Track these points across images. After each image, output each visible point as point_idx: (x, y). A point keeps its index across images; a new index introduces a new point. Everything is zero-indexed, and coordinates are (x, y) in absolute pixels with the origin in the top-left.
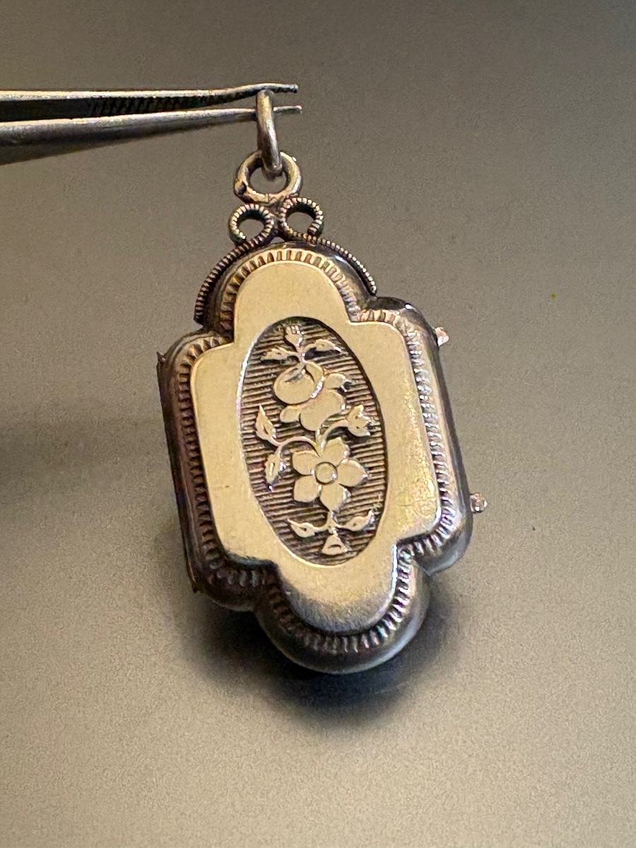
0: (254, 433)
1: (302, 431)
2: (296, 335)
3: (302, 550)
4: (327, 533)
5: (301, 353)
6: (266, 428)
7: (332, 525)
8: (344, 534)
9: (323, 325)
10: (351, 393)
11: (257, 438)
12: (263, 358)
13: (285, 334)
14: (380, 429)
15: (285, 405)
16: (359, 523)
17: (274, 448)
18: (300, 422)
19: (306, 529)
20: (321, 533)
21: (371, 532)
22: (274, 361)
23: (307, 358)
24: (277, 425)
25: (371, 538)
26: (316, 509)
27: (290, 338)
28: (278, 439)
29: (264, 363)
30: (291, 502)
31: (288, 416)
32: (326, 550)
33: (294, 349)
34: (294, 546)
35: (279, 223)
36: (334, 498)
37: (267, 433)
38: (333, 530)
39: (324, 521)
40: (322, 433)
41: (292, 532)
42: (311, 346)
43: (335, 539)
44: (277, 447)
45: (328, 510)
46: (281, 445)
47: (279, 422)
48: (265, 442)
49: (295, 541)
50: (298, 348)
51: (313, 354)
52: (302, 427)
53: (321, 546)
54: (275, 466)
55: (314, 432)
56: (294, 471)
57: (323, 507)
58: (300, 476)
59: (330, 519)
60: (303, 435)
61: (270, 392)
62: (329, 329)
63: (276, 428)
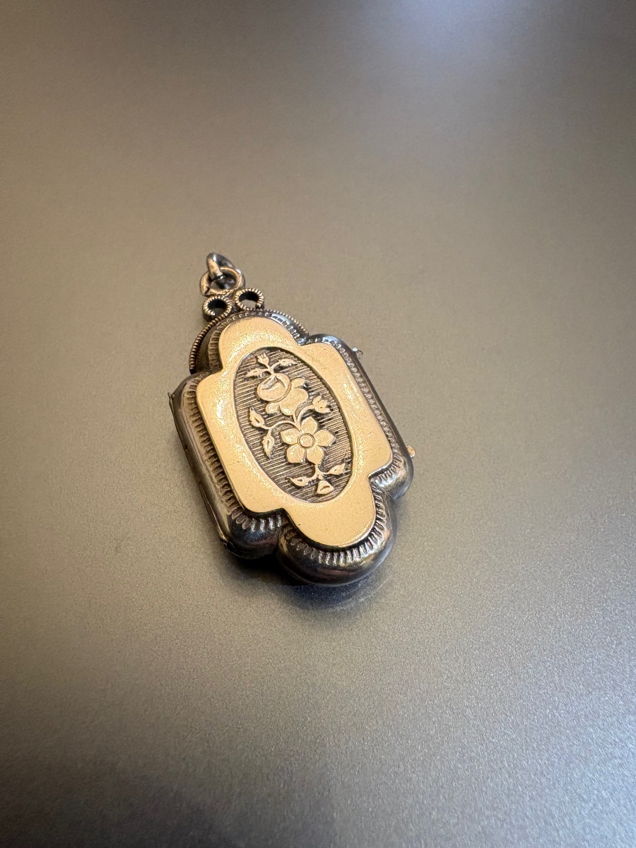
0: (250, 424)
1: (283, 417)
2: (264, 359)
3: (303, 496)
4: (318, 480)
5: (270, 369)
6: (257, 419)
7: (319, 473)
8: (329, 479)
9: (282, 350)
10: (310, 388)
11: (253, 427)
12: (245, 377)
13: (257, 359)
14: (335, 405)
15: (267, 402)
16: (338, 470)
17: (265, 432)
18: (281, 411)
19: (304, 481)
20: (313, 481)
21: (349, 474)
22: (253, 377)
23: (276, 371)
24: (265, 416)
25: (349, 477)
26: (305, 466)
27: (261, 360)
28: (267, 425)
29: (247, 379)
30: (287, 464)
31: (271, 409)
32: (319, 492)
33: (266, 367)
34: (297, 493)
35: (236, 304)
36: (316, 456)
37: (258, 422)
38: (321, 477)
39: (313, 472)
40: (297, 417)
41: (293, 484)
42: (278, 363)
43: (323, 483)
44: (268, 430)
45: (314, 464)
46: (270, 429)
47: (266, 414)
48: (259, 429)
49: (295, 489)
50: (267, 366)
51: (279, 369)
52: (283, 415)
53: (316, 490)
54: (269, 443)
55: (292, 416)
56: (284, 444)
57: (310, 463)
58: (288, 446)
59: (317, 470)
60: (284, 419)
61: (255, 397)
62: (287, 352)
63: (265, 419)
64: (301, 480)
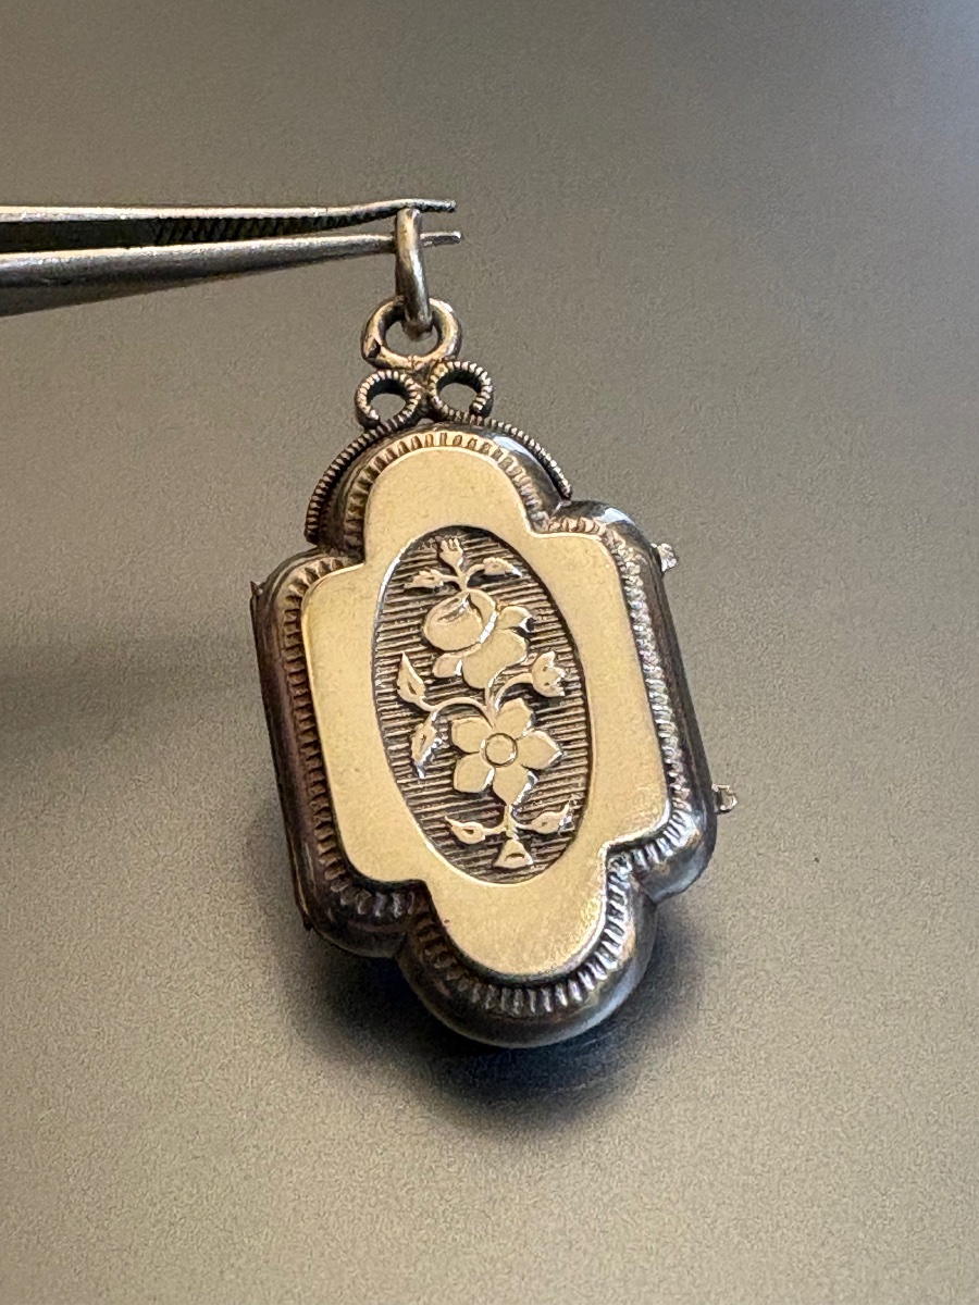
0: (395, 693)
1: (465, 690)
2: (454, 553)
3: (468, 862)
4: (504, 837)
5: (462, 578)
6: (412, 685)
7: (510, 825)
8: (529, 838)
9: (495, 539)
10: (535, 635)
11: (399, 700)
12: (408, 586)
13: (440, 550)
14: (578, 683)
15: (440, 652)
16: (553, 821)
17: (424, 714)
18: (462, 677)
19: (473, 831)
20: (494, 837)
21: (570, 835)
22: (423, 590)
23: (471, 584)
24: (429, 681)
25: (568, 843)
26: (486, 802)
27: (447, 556)
28: (429, 702)
29: (408, 592)
30: (449, 792)
31: (444, 667)
32: (501, 862)
33: (453, 572)
34: (456, 855)
35: (429, 398)
36: (514, 787)
37: (413, 691)
38: (512, 833)
39: (499, 819)
40: (494, 692)
41: (453, 836)
42: (478, 567)
43: (515, 844)
44: (428, 713)
45: (504, 803)
46: (435, 709)
47: (431, 676)
48: (412, 706)
49: (455, 848)
50: (458, 570)
51: (480, 579)
52: (465, 684)
53: (496, 857)
54: (426, 741)
55: (483, 690)
56: (453, 748)
57: (498, 799)
58: (462, 754)
59: (508, 816)
60: (467, 695)
61: (418, 635)
62: (504, 544)
63: (427, 686)
64: (471, 832)
